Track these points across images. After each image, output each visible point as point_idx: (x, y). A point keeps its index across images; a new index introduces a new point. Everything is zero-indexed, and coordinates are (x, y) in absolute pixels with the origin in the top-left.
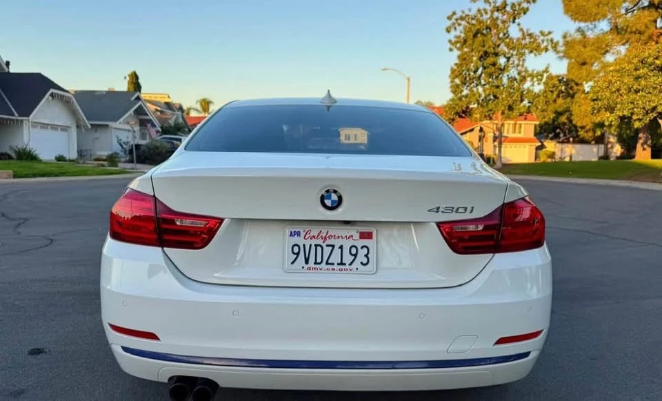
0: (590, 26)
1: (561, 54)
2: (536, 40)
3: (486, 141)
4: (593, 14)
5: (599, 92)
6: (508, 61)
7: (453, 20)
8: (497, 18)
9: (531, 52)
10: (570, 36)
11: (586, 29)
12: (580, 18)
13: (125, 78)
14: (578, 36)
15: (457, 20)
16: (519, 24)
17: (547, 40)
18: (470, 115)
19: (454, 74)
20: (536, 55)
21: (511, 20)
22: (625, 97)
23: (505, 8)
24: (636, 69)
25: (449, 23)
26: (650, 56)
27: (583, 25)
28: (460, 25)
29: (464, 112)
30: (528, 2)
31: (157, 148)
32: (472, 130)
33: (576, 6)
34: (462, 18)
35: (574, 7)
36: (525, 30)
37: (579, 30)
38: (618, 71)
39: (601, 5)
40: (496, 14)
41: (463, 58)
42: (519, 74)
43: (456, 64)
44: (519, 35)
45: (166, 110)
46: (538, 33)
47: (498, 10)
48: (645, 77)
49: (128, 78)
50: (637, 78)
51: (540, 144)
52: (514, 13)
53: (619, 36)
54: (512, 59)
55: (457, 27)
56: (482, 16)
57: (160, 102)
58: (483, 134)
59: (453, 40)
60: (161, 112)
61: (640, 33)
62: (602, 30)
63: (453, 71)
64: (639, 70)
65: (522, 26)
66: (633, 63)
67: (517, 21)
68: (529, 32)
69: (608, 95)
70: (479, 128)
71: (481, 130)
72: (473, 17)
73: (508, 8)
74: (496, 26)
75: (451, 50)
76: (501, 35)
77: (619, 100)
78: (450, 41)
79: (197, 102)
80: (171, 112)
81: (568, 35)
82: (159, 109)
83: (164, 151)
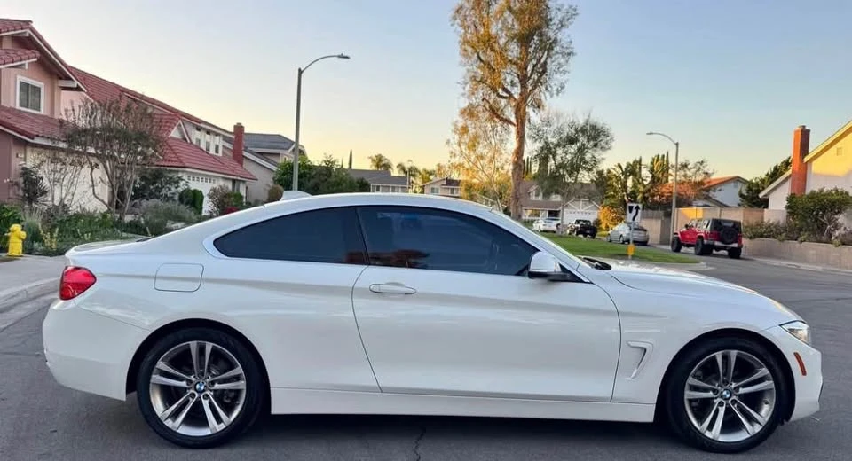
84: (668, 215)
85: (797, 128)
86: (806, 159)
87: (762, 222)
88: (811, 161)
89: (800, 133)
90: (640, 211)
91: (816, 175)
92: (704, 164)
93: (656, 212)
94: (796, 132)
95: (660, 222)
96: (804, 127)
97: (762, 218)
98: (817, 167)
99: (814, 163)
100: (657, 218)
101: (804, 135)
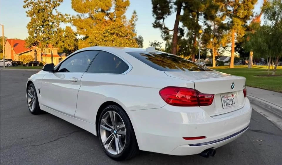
0: (82, 15)
1: (72, 24)
2: (64, 17)
3: (38, 56)
4: (84, 11)
5: (92, 40)
6: (53, 24)
7: (27, 3)
8: (47, 6)
9: (63, 22)
10: (75, 17)
11: (81, 16)
12: (79, 11)
14: (78, 18)
15: (28, 3)
16: (56, 10)
17: (69, 18)
18: (38, 45)
19: (29, 26)
20: (65, 23)
21: (53, 7)
22: (102, 43)
23: (50, 2)
24: (104, 33)
25: (25, 4)
26: (109, 29)
27: (80, 14)
28: (30, 6)
29: (35, 43)
30: (59, 1)
32: (31, 51)
33: (78, 7)
34: (31, 3)
35: (76, 6)
36: (59, 13)
37: (78, 15)
38: (98, 33)
39: (86, 8)
40: (46, 4)
41: (34, 21)
42: (57, 29)
43: (30, 23)
44: (56, 14)
46: (64, 15)
47: (47, 3)
48: (107, 36)
50: (105, 36)
51: (60, 57)
52: (54, 5)
53: (93, 20)
54: (54, 23)
55: (29, 6)
56: (40, 3)
58: (36, 52)
59: (28, 12)
61: (100, 20)
62: (86, 17)
63: (28, 25)
64: (105, 33)
65: (57, 11)
66: (103, 31)
67: (55, 8)
68: (61, 13)
69: (96, 41)
70: (34, 50)
71: (35, 51)
72: (36, 3)
73: (51, 3)
74: (47, 9)
75: (27, 16)
76: (49, 13)
77: (100, 43)
78: (27, 12)
81: (74, 17)
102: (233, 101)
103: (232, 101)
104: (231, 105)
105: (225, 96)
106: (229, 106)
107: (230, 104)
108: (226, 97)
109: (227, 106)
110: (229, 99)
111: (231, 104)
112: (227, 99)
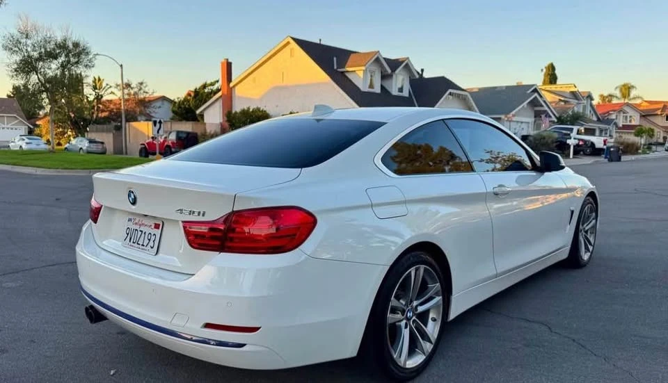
13: (542, 70)
31: (544, 138)
45: (570, 100)
49: (545, 70)
57: (564, 92)
60: (565, 102)
79: (616, 88)
80: (576, 101)
82: (562, 99)
83: (549, 141)
84: (118, 128)
85: (223, 60)
86: (231, 85)
87: (206, 132)
88: (234, 86)
89: (226, 65)
90: (162, 125)
91: (239, 97)
92: (144, 85)
93: (105, 126)
94: (222, 64)
95: (111, 135)
96: (227, 60)
97: (205, 129)
98: (239, 92)
99: (237, 88)
100: (108, 131)
101: (228, 66)
102: (152, 241)
103: (149, 240)
104: (140, 246)
105: (135, 219)
106: (136, 245)
107: (141, 243)
108: (136, 223)
109: (131, 243)
110: (142, 231)
111: (143, 245)
112: (137, 227)
